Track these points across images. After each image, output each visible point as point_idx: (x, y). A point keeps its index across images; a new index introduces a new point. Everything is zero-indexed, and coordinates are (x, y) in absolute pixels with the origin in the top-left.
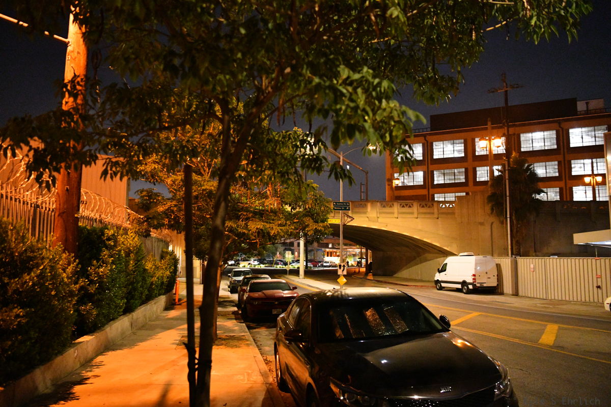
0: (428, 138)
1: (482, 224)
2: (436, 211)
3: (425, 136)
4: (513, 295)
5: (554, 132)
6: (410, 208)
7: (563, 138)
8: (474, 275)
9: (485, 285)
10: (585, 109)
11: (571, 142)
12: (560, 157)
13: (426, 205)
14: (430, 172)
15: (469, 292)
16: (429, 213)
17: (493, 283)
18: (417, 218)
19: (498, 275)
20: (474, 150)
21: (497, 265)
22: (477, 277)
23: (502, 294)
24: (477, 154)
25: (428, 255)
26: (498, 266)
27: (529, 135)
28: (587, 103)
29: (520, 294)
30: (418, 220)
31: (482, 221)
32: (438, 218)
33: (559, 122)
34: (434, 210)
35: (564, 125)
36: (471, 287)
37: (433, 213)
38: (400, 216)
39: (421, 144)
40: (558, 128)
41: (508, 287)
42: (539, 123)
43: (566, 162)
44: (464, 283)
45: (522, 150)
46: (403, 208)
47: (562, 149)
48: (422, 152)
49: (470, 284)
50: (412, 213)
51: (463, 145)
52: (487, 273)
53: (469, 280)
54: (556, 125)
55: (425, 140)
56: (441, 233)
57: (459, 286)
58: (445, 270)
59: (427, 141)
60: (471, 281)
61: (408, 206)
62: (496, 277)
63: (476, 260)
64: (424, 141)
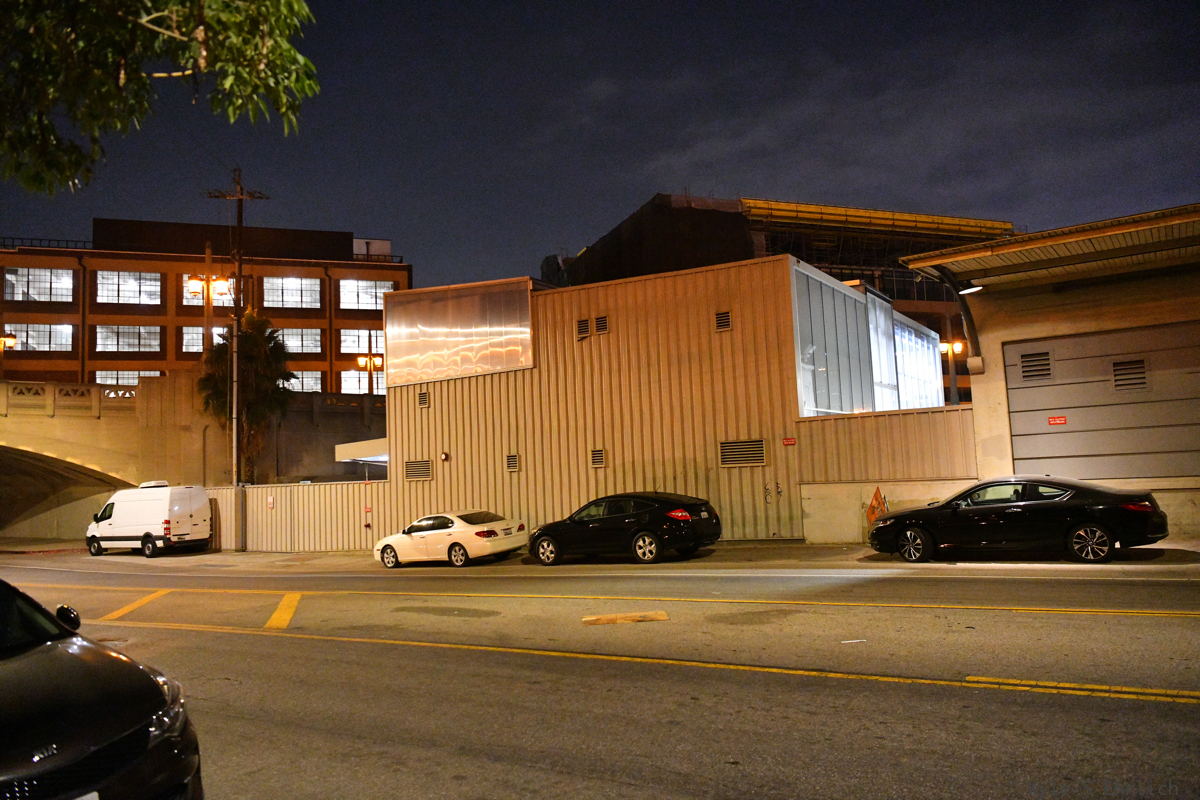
0: (87, 261)
1: (187, 429)
2: (95, 403)
3: (80, 256)
4: (237, 551)
5: (318, 281)
6: (37, 397)
7: (330, 293)
8: (167, 522)
9: (187, 538)
10: (365, 252)
11: (342, 300)
12: (325, 323)
13: (75, 392)
14: (87, 328)
15: (157, 553)
16: (80, 408)
17: (203, 532)
18: (53, 416)
19: (211, 519)
20: (180, 295)
21: (211, 500)
22: (172, 526)
23: (218, 550)
24: (185, 303)
25: (75, 490)
26: (213, 503)
27: (277, 282)
28: (367, 244)
29: (250, 547)
30: (55, 421)
31: (188, 424)
32: (99, 418)
33: (326, 267)
34: (91, 401)
35: (334, 272)
36: (160, 544)
37: (89, 408)
38: (11, 411)
39: (71, 272)
40: (324, 276)
41: (228, 539)
42: (294, 264)
43: (333, 331)
44: (147, 538)
45: (266, 304)
46: (21, 397)
47: (328, 309)
48: (71, 286)
49: (160, 538)
50: (43, 407)
51: (159, 283)
52: (191, 516)
53: (158, 530)
54: (321, 270)
55: (80, 264)
56: (104, 445)
57: (138, 544)
58: (110, 517)
59: (85, 268)
60: (161, 533)
61: (33, 391)
62: (208, 522)
63: (171, 494)
64: (77, 266)
